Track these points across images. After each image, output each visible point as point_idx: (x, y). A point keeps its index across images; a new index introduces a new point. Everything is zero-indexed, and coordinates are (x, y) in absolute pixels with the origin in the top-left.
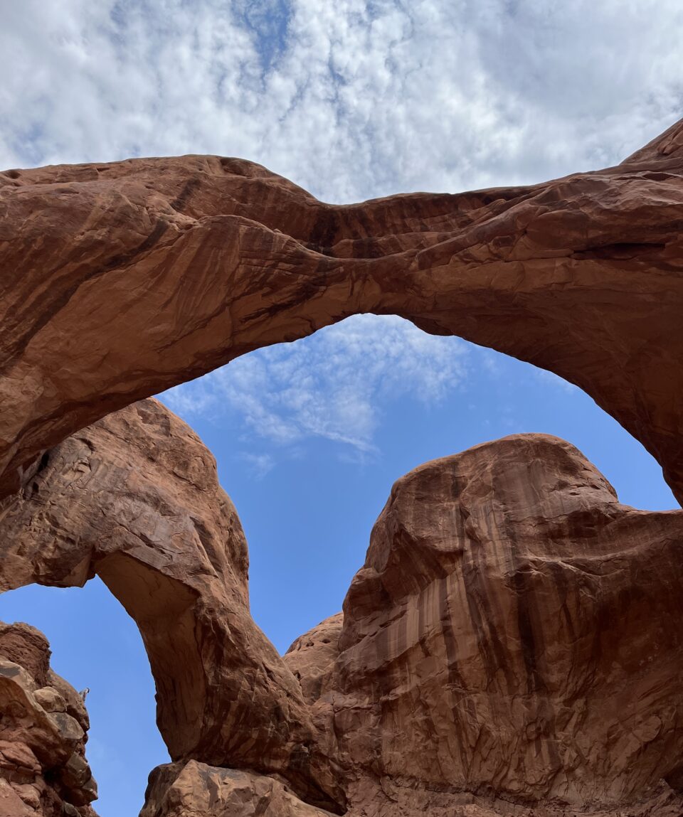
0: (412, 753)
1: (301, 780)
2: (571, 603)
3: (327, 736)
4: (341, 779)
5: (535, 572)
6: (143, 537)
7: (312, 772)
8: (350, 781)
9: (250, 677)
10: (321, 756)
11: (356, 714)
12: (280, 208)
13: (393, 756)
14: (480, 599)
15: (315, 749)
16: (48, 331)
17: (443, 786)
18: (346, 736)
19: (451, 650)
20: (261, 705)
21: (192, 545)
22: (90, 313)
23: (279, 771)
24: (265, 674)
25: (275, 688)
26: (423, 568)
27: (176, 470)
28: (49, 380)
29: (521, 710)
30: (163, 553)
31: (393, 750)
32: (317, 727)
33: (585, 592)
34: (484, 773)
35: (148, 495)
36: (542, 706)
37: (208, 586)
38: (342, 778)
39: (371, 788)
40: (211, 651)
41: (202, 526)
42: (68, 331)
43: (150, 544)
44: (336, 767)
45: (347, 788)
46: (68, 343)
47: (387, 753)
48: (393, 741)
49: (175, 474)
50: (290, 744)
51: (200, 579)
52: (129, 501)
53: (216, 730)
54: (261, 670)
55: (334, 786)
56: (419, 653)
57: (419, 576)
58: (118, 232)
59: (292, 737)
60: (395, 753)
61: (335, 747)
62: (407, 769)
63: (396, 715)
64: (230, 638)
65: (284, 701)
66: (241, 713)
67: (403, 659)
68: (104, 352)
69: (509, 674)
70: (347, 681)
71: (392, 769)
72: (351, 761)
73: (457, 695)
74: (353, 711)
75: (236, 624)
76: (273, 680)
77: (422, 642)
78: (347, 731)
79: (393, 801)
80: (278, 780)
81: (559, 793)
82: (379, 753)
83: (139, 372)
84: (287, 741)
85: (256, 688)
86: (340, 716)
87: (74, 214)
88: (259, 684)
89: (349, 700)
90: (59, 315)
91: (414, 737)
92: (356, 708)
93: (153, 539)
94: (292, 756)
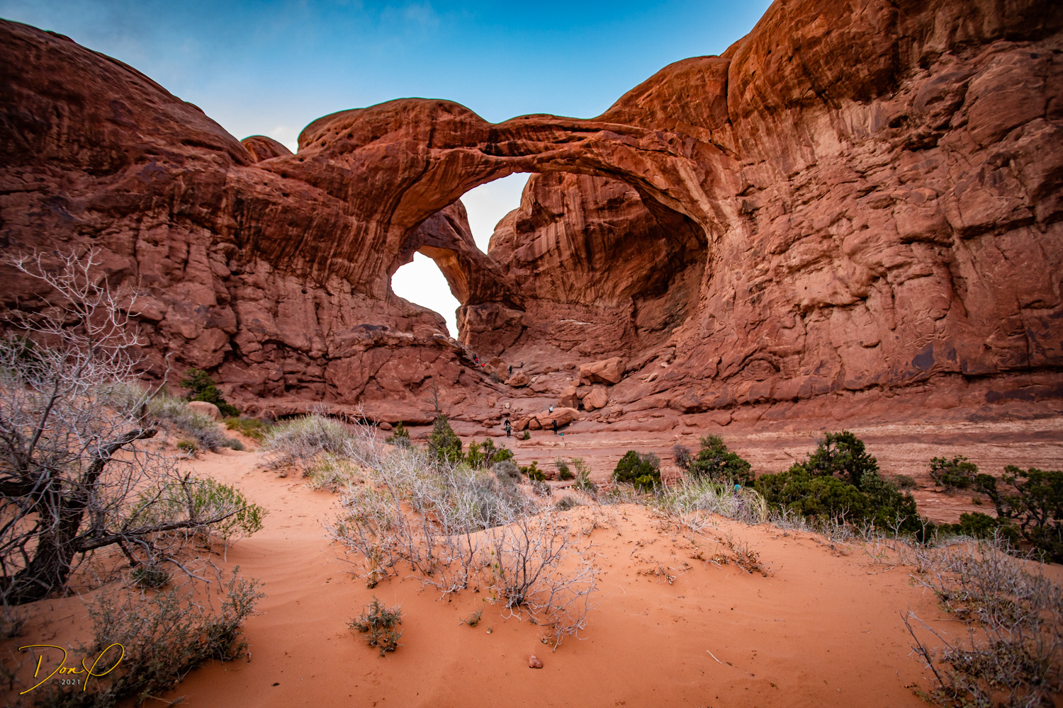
0: (547, 291)
1: (508, 303)
2: (606, 239)
3: (515, 287)
5: (592, 227)
7: (511, 300)
8: (526, 301)
9: (483, 274)
10: (514, 294)
11: (525, 277)
12: (472, 132)
13: (541, 293)
14: (572, 237)
15: (511, 292)
17: (559, 301)
18: (522, 286)
19: (560, 255)
21: (448, 230)
22: (409, 202)
23: (500, 301)
25: (493, 275)
26: (547, 217)
29: (585, 278)
30: (439, 239)
31: (540, 290)
32: (511, 284)
33: (611, 235)
34: (573, 297)
36: (593, 276)
37: (459, 246)
38: (523, 301)
39: (534, 303)
40: (467, 269)
41: (448, 217)
42: (403, 210)
44: (520, 297)
45: (525, 303)
46: (404, 213)
47: (538, 292)
48: (540, 287)
50: (502, 292)
51: (455, 245)
53: (475, 294)
54: (486, 270)
55: (520, 303)
56: (548, 255)
57: (546, 221)
58: (413, 170)
59: (502, 290)
61: (518, 291)
62: (546, 296)
63: (540, 278)
64: (473, 263)
67: (542, 257)
69: (582, 265)
70: (521, 265)
71: (540, 297)
72: (525, 295)
73: (563, 273)
74: (523, 276)
75: (474, 257)
77: (549, 251)
78: (522, 284)
80: (500, 304)
81: (596, 304)
82: (535, 291)
85: (486, 278)
86: (519, 278)
87: (394, 170)
89: (522, 272)
90: (399, 206)
91: (547, 286)
92: (525, 275)
93: (433, 234)
94: (504, 296)
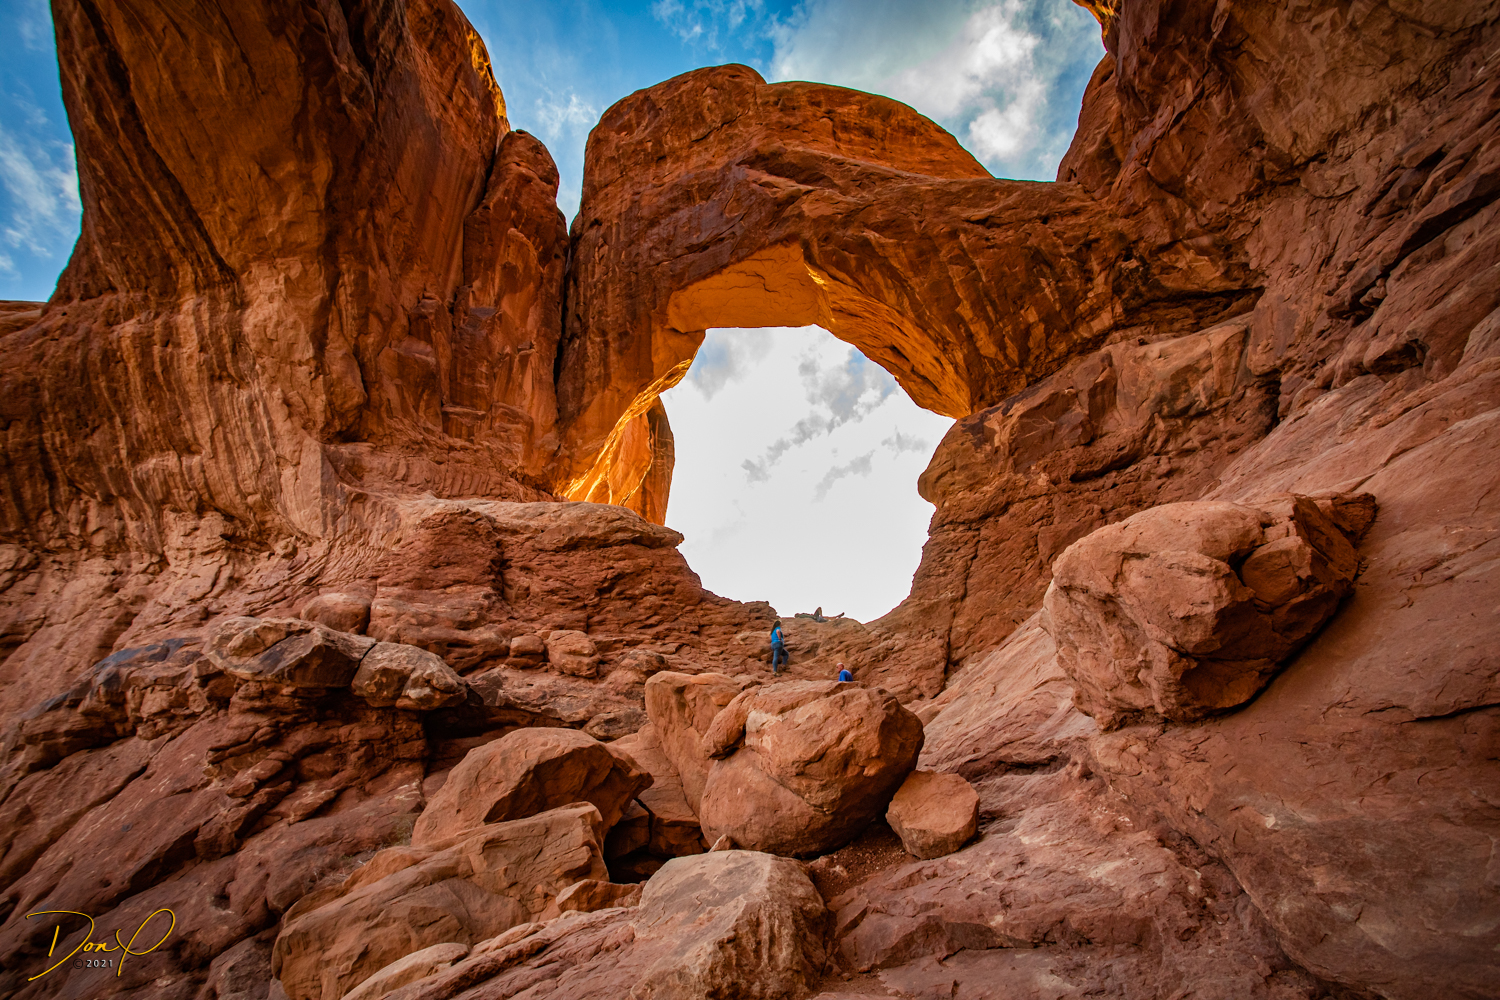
0: (1333, 71)
1: (1165, 308)
3: (1152, 213)
4: (1226, 250)
6: (691, 249)
7: (1169, 284)
8: (1242, 239)
9: (957, 257)
10: (1164, 248)
11: (1183, 129)
13: (1294, 121)
15: (1146, 248)
16: (211, 223)
18: (1189, 179)
20: (1003, 274)
21: (753, 192)
22: (193, 157)
23: (1116, 327)
24: (980, 229)
25: (1010, 233)
27: (694, 136)
28: (279, 261)
30: (722, 240)
31: (1290, 110)
32: (1126, 217)
35: (673, 200)
37: (801, 216)
38: (1228, 247)
39: (1291, 212)
40: (879, 279)
41: (758, 157)
42: (215, 201)
43: (703, 247)
44: (1205, 241)
45: (1246, 253)
46: (232, 210)
48: (1277, 96)
49: (697, 141)
50: (1100, 279)
51: (786, 219)
52: (655, 230)
54: (965, 231)
55: (1222, 270)
59: (1095, 266)
60: (1294, 112)
61: (1182, 215)
62: (1344, 109)
63: (1253, 49)
64: (883, 240)
65: (1039, 237)
66: (984, 309)
68: (256, 170)
70: (1141, 97)
71: (1311, 141)
72: (1223, 208)
74: (1174, 131)
75: (879, 217)
76: (999, 226)
78: (1186, 171)
79: (1348, 195)
80: (1122, 339)
82: (1261, 144)
83: (300, 138)
84: (1090, 280)
85: (977, 262)
86: (1158, 161)
88: (977, 251)
89: (1162, 121)
90: (192, 198)
91: (1313, 41)
92: (1177, 121)
93: (704, 237)
94: (1117, 291)
